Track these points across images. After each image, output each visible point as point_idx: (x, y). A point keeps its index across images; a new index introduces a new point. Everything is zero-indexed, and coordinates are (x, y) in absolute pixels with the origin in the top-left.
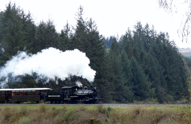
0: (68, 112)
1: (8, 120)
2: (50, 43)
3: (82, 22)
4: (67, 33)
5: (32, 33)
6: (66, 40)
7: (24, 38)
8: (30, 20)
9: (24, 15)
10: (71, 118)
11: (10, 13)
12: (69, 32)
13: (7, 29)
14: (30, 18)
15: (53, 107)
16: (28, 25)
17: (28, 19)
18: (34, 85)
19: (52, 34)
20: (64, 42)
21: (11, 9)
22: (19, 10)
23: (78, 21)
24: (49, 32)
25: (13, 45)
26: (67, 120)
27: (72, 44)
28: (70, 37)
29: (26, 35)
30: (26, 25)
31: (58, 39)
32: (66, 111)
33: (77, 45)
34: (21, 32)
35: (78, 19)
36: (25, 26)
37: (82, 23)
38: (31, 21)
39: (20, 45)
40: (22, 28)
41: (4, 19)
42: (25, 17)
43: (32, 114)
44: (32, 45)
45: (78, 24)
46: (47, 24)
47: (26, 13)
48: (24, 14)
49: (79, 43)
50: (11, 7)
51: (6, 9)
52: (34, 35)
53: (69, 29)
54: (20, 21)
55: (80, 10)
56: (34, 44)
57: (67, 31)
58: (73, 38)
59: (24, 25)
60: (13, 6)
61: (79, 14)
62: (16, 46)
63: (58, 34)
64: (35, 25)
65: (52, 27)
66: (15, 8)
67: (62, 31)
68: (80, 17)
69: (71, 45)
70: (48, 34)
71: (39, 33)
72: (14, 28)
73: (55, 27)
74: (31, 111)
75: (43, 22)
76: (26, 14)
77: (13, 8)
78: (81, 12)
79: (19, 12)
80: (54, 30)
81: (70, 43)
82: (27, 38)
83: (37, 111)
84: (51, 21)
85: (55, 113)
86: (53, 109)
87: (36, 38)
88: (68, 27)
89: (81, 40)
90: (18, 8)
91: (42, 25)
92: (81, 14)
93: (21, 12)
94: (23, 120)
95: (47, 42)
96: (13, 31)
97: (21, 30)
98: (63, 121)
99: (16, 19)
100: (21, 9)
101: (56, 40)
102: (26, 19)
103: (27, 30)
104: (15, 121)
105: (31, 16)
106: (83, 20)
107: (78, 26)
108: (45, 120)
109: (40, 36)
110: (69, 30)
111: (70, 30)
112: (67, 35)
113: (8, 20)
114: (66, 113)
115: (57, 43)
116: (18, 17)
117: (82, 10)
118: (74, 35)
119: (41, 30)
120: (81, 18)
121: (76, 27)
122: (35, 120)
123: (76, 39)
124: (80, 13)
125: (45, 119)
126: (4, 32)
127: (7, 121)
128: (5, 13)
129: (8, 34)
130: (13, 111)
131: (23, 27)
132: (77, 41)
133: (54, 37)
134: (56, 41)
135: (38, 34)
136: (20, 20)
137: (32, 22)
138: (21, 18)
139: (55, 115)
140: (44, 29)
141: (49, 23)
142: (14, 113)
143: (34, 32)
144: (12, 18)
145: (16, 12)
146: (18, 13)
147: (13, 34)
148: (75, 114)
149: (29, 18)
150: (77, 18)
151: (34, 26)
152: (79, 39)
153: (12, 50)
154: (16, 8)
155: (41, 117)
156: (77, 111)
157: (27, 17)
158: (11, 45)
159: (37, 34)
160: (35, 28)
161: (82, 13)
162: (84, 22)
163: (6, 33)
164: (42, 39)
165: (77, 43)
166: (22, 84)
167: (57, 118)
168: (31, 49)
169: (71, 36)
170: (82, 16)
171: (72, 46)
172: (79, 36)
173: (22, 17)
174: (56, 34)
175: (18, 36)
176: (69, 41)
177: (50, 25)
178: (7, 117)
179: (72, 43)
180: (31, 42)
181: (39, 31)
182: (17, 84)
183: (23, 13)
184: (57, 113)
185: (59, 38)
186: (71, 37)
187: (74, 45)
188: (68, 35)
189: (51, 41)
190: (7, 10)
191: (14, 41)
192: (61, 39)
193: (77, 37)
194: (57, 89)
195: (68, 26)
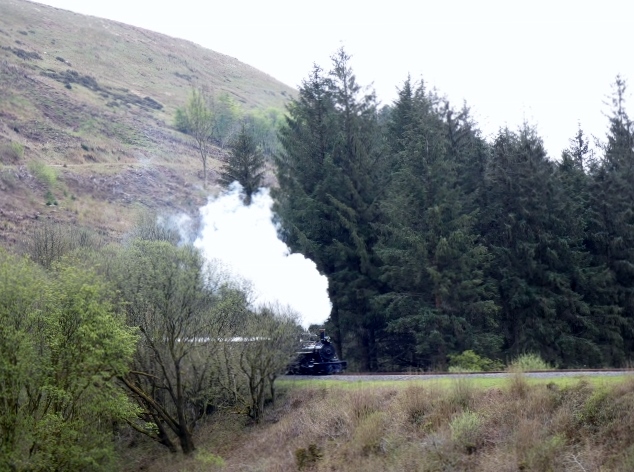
0: (595, 396)
1: (419, 424)
2: (530, 191)
3: (624, 122)
4: (580, 158)
5: (477, 165)
6: (578, 180)
7: (453, 180)
8: (468, 126)
9: (450, 114)
10: (603, 412)
11: (409, 108)
12: (585, 156)
13: (402, 157)
14: (468, 120)
15: (548, 382)
16: (464, 141)
17: (461, 122)
18: (488, 318)
19: (535, 164)
20: (572, 187)
21: (412, 97)
22: (437, 99)
23: (612, 120)
24: (525, 158)
25: (421, 204)
26: (591, 420)
27: (595, 191)
28: (588, 169)
29: (460, 172)
30: (458, 140)
31: (553, 178)
32: (589, 392)
33: (611, 192)
34: (445, 164)
35: (613, 116)
36: (454, 144)
37: (626, 127)
38: (472, 129)
39: (444, 202)
40: (445, 150)
41: (393, 129)
42: (453, 117)
43: (489, 403)
44: (477, 201)
45: (613, 130)
46: (519, 134)
47: (456, 107)
48: (450, 109)
49: (617, 186)
50: (413, 92)
51: (397, 98)
52: (482, 170)
53: (586, 147)
54: (440, 132)
55: (616, 88)
56: (484, 195)
57: (579, 154)
58: (597, 174)
59: (450, 143)
60: (417, 86)
61: (614, 100)
62: (431, 205)
63: (552, 163)
64: (483, 141)
65: (534, 142)
66: (423, 93)
67: (565, 156)
68: (617, 109)
69: (595, 195)
70: (523, 166)
71: (497, 162)
72: (424, 153)
73: (542, 141)
74: (485, 394)
75: (506, 130)
76: (456, 111)
77: (417, 93)
78: (620, 93)
79: (437, 103)
80: (540, 153)
81: (591, 189)
82: (460, 180)
83: (500, 393)
84: (530, 125)
85: (554, 400)
86: (550, 386)
87: (489, 178)
88: (581, 142)
89: (623, 178)
90: (433, 93)
91: (503, 141)
92: (621, 99)
93: (442, 105)
94: (463, 422)
95: (522, 190)
96: (421, 163)
97: (443, 157)
98: (580, 423)
99: (427, 127)
100: (440, 95)
101: (547, 182)
102: (457, 124)
103: (461, 155)
104: (440, 425)
105: (470, 114)
106: (626, 117)
107: (612, 135)
108: (526, 420)
109: (501, 171)
110: (585, 150)
111: (589, 149)
112: (580, 165)
113: (404, 130)
114: (588, 400)
115: (551, 190)
116: (434, 121)
117: (622, 87)
118: (600, 165)
119: (501, 155)
120: (620, 113)
121: (607, 141)
122: (496, 423)
123: (607, 176)
124: (617, 97)
125: (528, 417)
126: (393, 165)
127: (415, 425)
128: (394, 111)
129: (406, 171)
130: (433, 395)
131: (449, 149)
132: (610, 182)
133: (541, 172)
134: (549, 185)
135: (494, 166)
136: (441, 129)
137: (475, 131)
138: (442, 121)
139: (555, 405)
140: (510, 150)
141: (525, 133)
142: (434, 401)
143: (481, 160)
144: (416, 124)
145: (428, 106)
146: (434, 106)
147: (419, 170)
148: (617, 401)
149: (464, 120)
150: (611, 111)
151: (479, 143)
152: (618, 175)
153: (420, 217)
154: (426, 93)
155: (515, 412)
156: (623, 393)
157: (460, 117)
158: (417, 202)
159: (490, 167)
160: (484, 149)
161: (623, 97)
162: (629, 124)
163: (400, 167)
164: (505, 181)
165: (611, 187)
166: (454, 316)
167: (562, 414)
168: (474, 212)
169: (593, 167)
170: (623, 104)
171: (595, 198)
172: (617, 166)
173: (445, 120)
174: (549, 165)
175: (435, 177)
176: (588, 183)
177: (528, 137)
178: (416, 415)
179: (597, 187)
180: (473, 190)
181: (496, 159)
182: (438, 317)
183: (447, 107)
184: (562, 398)
185: (555, 175)
186: (592, 170)
187: (603, 195)
188: (584, 165)
189: (532, 185)
190: (402, 100)
191: (424, 191)
192: (562, 178)
193: (611, 170)
194: (557, 328)
195: (583, 138)
